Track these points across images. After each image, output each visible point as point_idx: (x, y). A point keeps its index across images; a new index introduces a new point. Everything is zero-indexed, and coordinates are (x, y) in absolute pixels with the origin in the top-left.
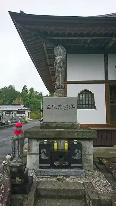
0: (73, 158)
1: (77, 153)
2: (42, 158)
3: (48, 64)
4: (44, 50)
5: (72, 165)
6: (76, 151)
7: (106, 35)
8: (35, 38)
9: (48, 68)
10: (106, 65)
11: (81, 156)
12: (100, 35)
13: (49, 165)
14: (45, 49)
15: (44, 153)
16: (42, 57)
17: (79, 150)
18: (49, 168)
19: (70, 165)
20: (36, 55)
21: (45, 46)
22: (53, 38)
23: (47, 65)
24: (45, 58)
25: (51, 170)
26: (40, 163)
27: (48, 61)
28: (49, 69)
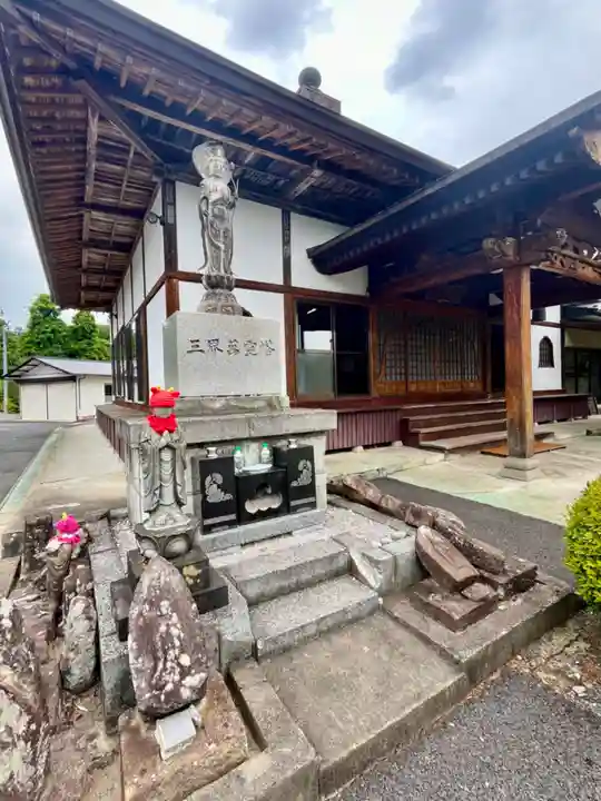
0: (294, 484)
1: (305, 471)
2: (210, 500)
3: (87, 200)
4: (84, 141)
5: (293, 503)
6: (300, 467)
7: (298, 155)
8: (56, 80)
9: (82, 216)
10: (286, 242)
11: (313, 477)
12: (283, 150)
13: (233, 517)
14: (93, 138)
15: (215, 486)
16: (70, 167)
17: (308, 463)
18: (231, 524)
19: (289, 504)
20: (44, 150)
21: (94, 128)
22: (138, 109)
23: (79, 201)
24: (81, 174)
25: (241, 529)
26: (206, 515)
27: (89, 189)
28: (82, 220)
